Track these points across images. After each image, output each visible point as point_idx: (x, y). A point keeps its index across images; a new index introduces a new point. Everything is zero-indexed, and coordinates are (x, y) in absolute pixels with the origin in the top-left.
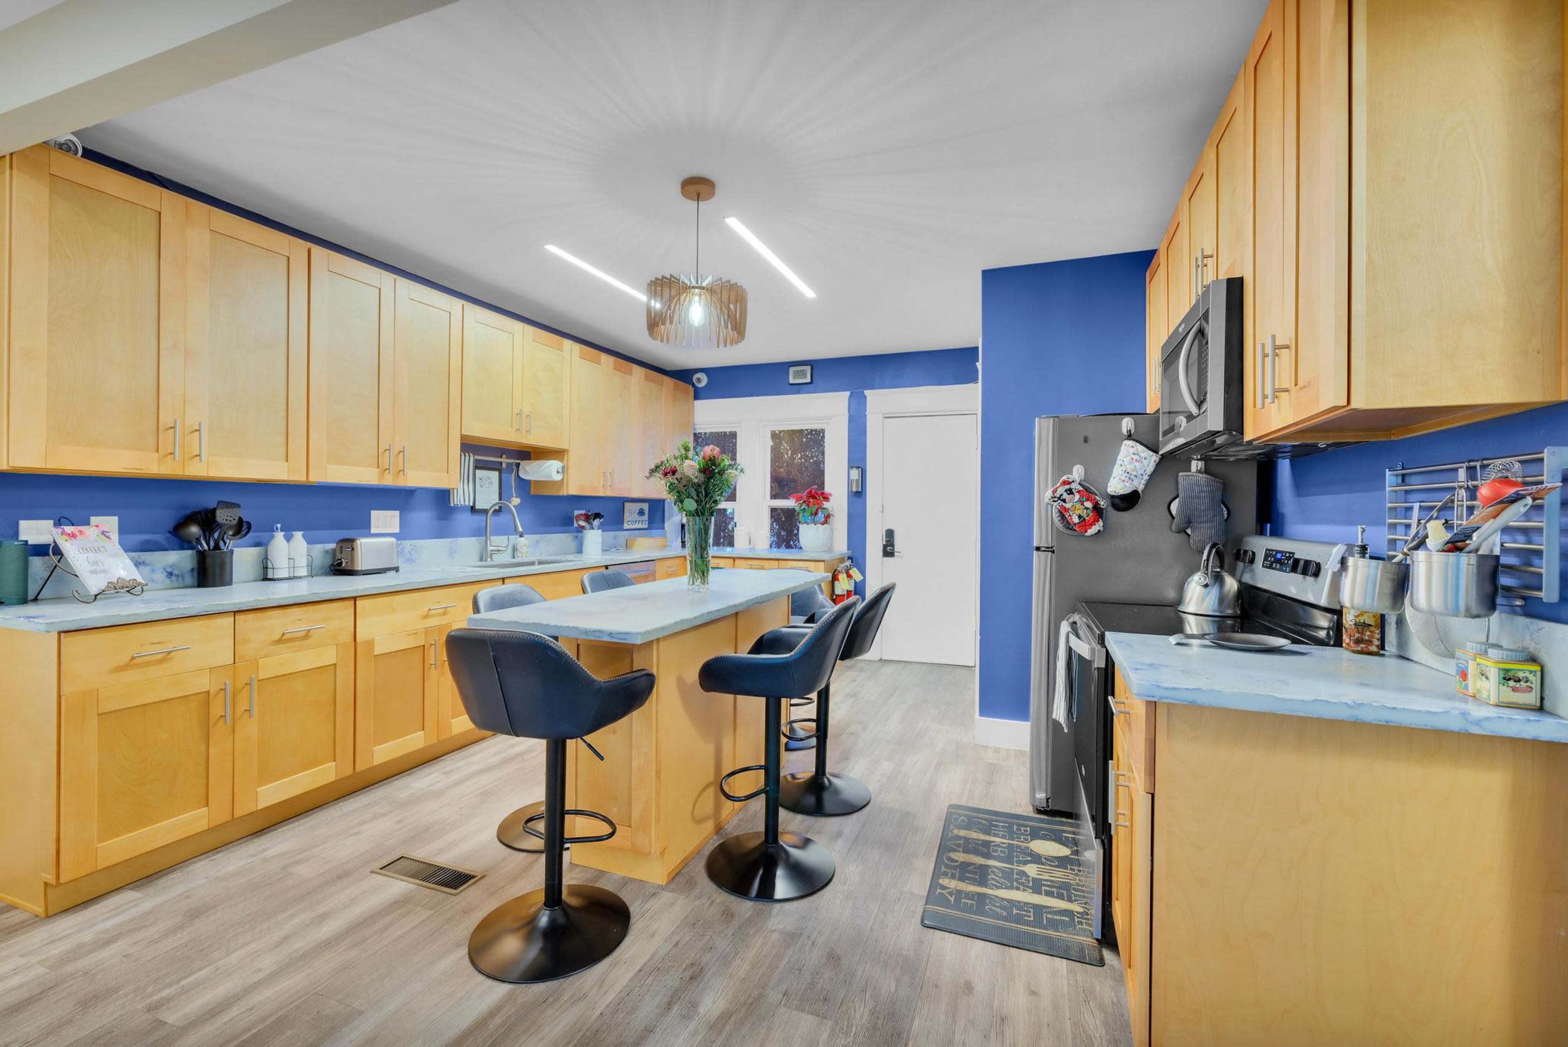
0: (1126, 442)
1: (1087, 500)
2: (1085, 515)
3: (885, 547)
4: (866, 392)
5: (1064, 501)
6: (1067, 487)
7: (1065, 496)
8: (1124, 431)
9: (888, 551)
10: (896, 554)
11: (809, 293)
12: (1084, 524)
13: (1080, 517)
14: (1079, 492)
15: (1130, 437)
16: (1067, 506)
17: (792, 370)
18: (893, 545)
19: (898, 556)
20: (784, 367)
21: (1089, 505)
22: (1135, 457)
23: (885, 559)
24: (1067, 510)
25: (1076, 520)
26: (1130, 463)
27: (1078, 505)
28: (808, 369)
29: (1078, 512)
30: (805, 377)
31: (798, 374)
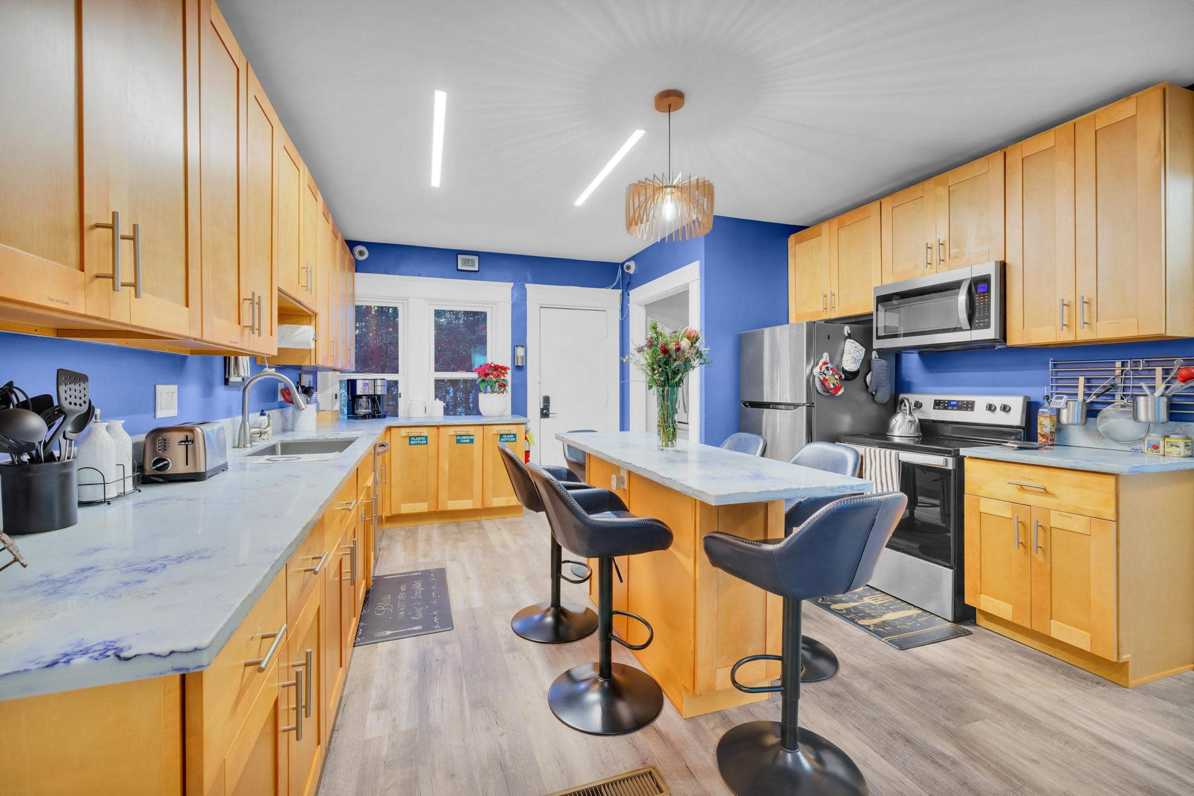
0: (848, 340)
1: (836, 374)
2: (835, 383)
3: (542, 410)
4: (527, 286)
5: (825, 374)
6: (826, 366)
7: (826, 372)
8: (846, 334)
9: (545, 413)
10: (550, 415)
11: (580, 201)
12: (837, 389)
13: (834, 384)
14: (831, 369)
15: (850, 336)
16: (827, 377)
17: (460, 257)
18: (548, 409)
19: (552, 417)
20: (454, 254)
21: (837, 377)
22: (856, 349)
23: (542, 419)
24: (826, 380)
25: (832, 386)
26: (854, 353)
27: (832, 377)
28: (476, 259)
29: (833, 381)
30: (473, 266)
31: (466, 262)
